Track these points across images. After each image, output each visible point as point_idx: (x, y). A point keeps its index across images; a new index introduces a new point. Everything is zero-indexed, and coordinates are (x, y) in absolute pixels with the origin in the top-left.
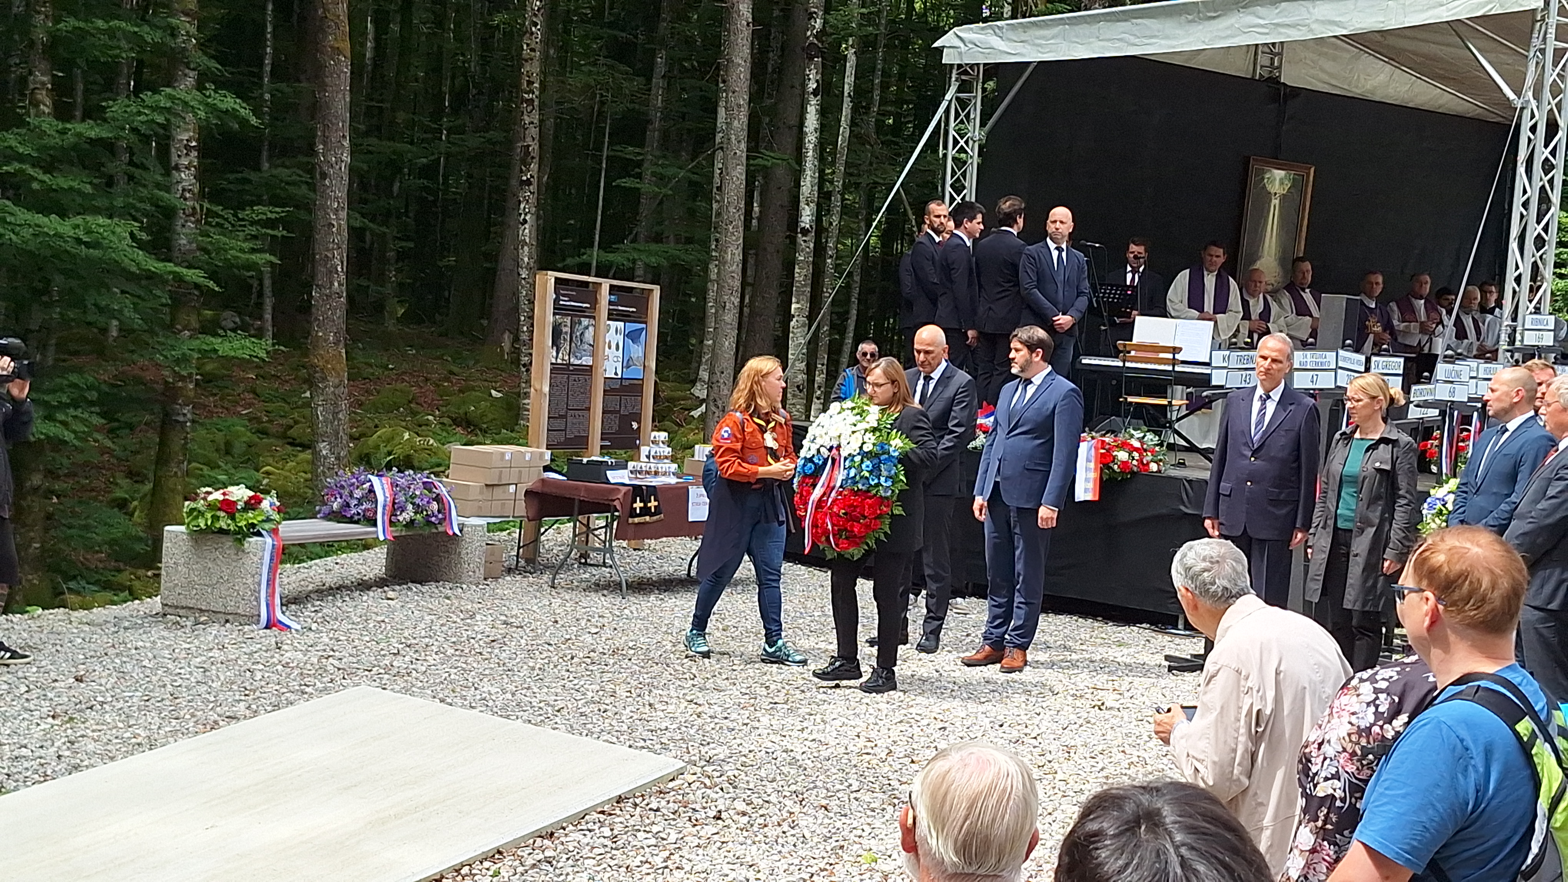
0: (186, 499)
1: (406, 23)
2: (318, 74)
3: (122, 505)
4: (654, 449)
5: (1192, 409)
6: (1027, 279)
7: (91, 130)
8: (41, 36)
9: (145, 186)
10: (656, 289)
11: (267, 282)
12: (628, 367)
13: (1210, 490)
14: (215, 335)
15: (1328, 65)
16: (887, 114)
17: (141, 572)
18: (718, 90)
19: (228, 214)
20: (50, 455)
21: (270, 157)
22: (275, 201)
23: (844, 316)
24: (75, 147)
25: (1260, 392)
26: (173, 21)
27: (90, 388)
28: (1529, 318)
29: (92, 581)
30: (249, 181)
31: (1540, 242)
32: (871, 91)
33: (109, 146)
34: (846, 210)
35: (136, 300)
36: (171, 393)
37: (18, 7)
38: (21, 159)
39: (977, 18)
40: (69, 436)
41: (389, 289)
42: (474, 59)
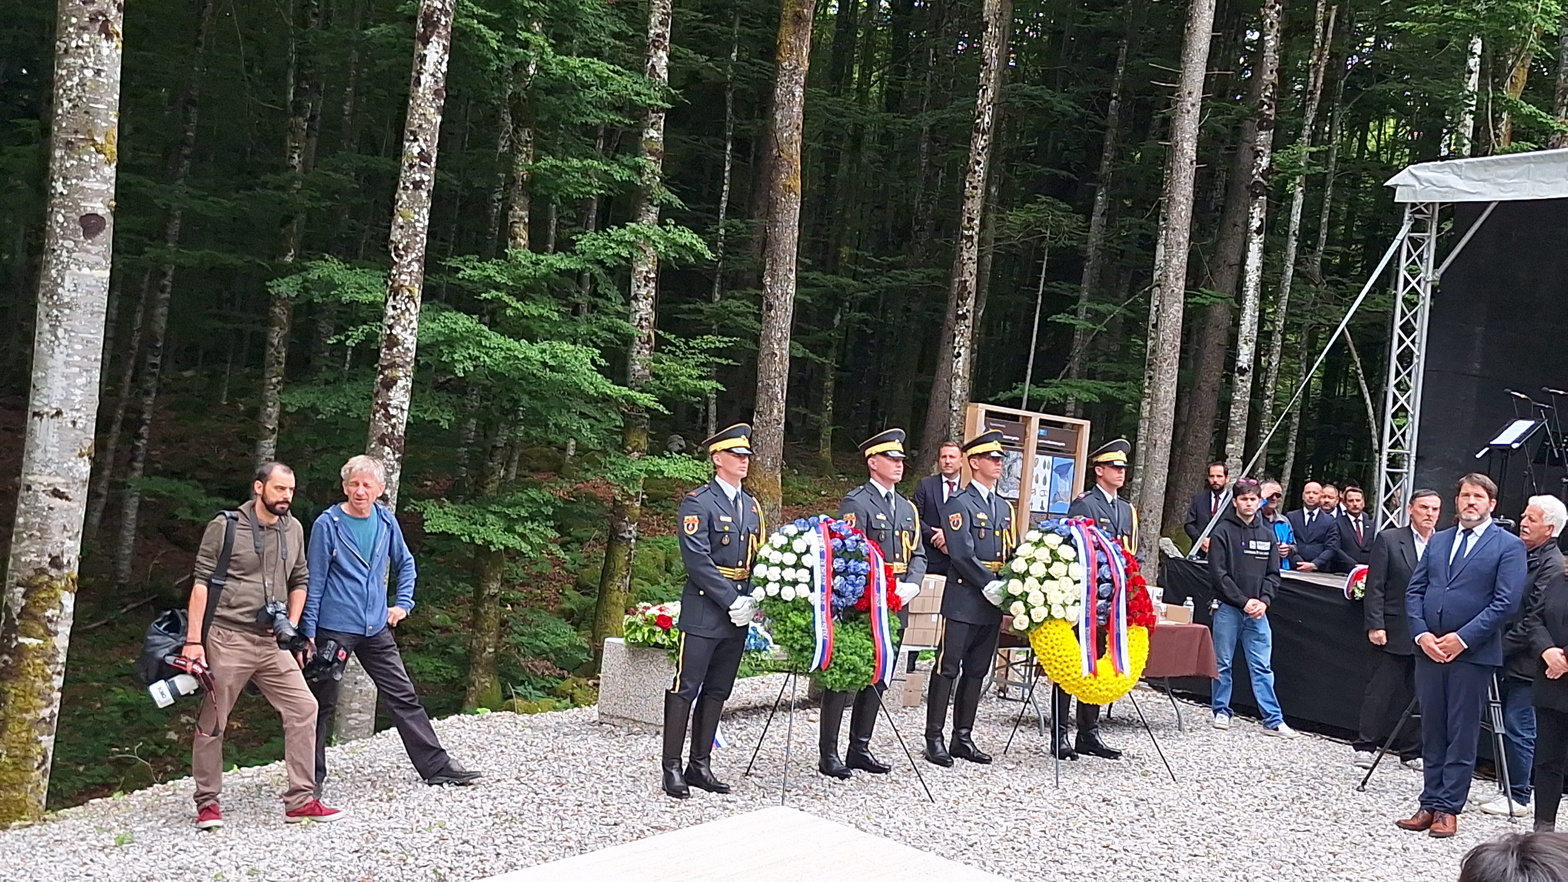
0: (627, 612)
2: (770, 210)
3: (568, 615)
7: (562, 262)
8: (522, 173)
9: (606, 314)
10: (1087, 424)
11: (713, 408)
12: (1055, 501)
14: (661, 456)
16: (1333, 254)
17: (582, 681)
18: (1157, 229)
19: (680, 342)
20: (507, 564)
21: (721, 289)
22: (724, 331)
23: (1280, 459)
24: (546, 277)
26: (640, 160)
27: (546, 503)
29: (539, 686)
30: (701, 312)
32: (1317, 232)
33: (577, 276)
34: (1286, 350)
35: (593, 421)
36: (618, 510)
37: (503, 147)
38: (497, 287)
39: (1435, 156)
40: (525, 548)
41: (826, 417)
42: (918, 197)
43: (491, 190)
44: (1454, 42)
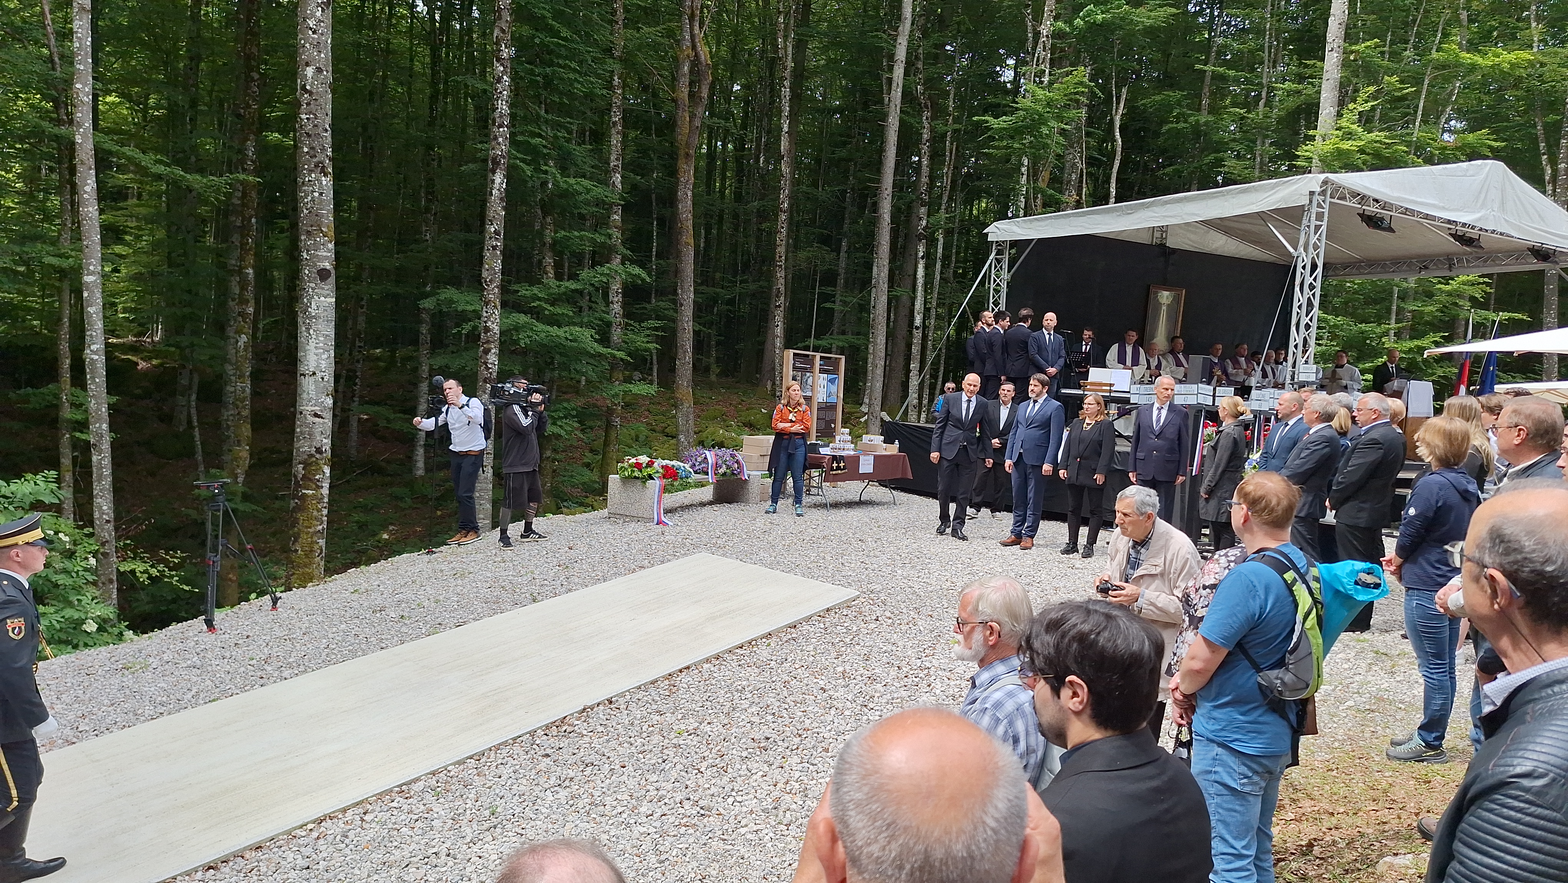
0: (619, 462)
1: (720, 229)
2: (678, 255)
3: (588, 465)
4: (843, 437)
5: (1120, 416)
6: (1033, 350)
7: (573, 285)
8: (548, 239)
9: (597, 312)
10: (843, 358)
11: (655, 357)
12: (829, 397)
13: (1131, 457)
14: (631, 383)
15: (1192, 237)
16: (959, 268)
17: (597, 498)
18: (873, 258)
19: (636, 325)
20: (554, 441)
21: (656, 295)
22: (658, 318)
23: (937, 370)
24: (565, 293)
25: (1156, 405)
26: (610, 231)
28: (1302, 367)
29: (575, 502)
30: (646, 308)
31: (1308, 327)
32: (951, 256)
33: (580, 293)
34: (938, 317)
35: (594, 367)
36: (610, 412)
37: (537, 227)
38: (539, 299)
39: (1005, 217)
40: (563, 433)
41: (712, 360)
42: (753, 246)
43: (533, 249)
44: (1013, 159)
